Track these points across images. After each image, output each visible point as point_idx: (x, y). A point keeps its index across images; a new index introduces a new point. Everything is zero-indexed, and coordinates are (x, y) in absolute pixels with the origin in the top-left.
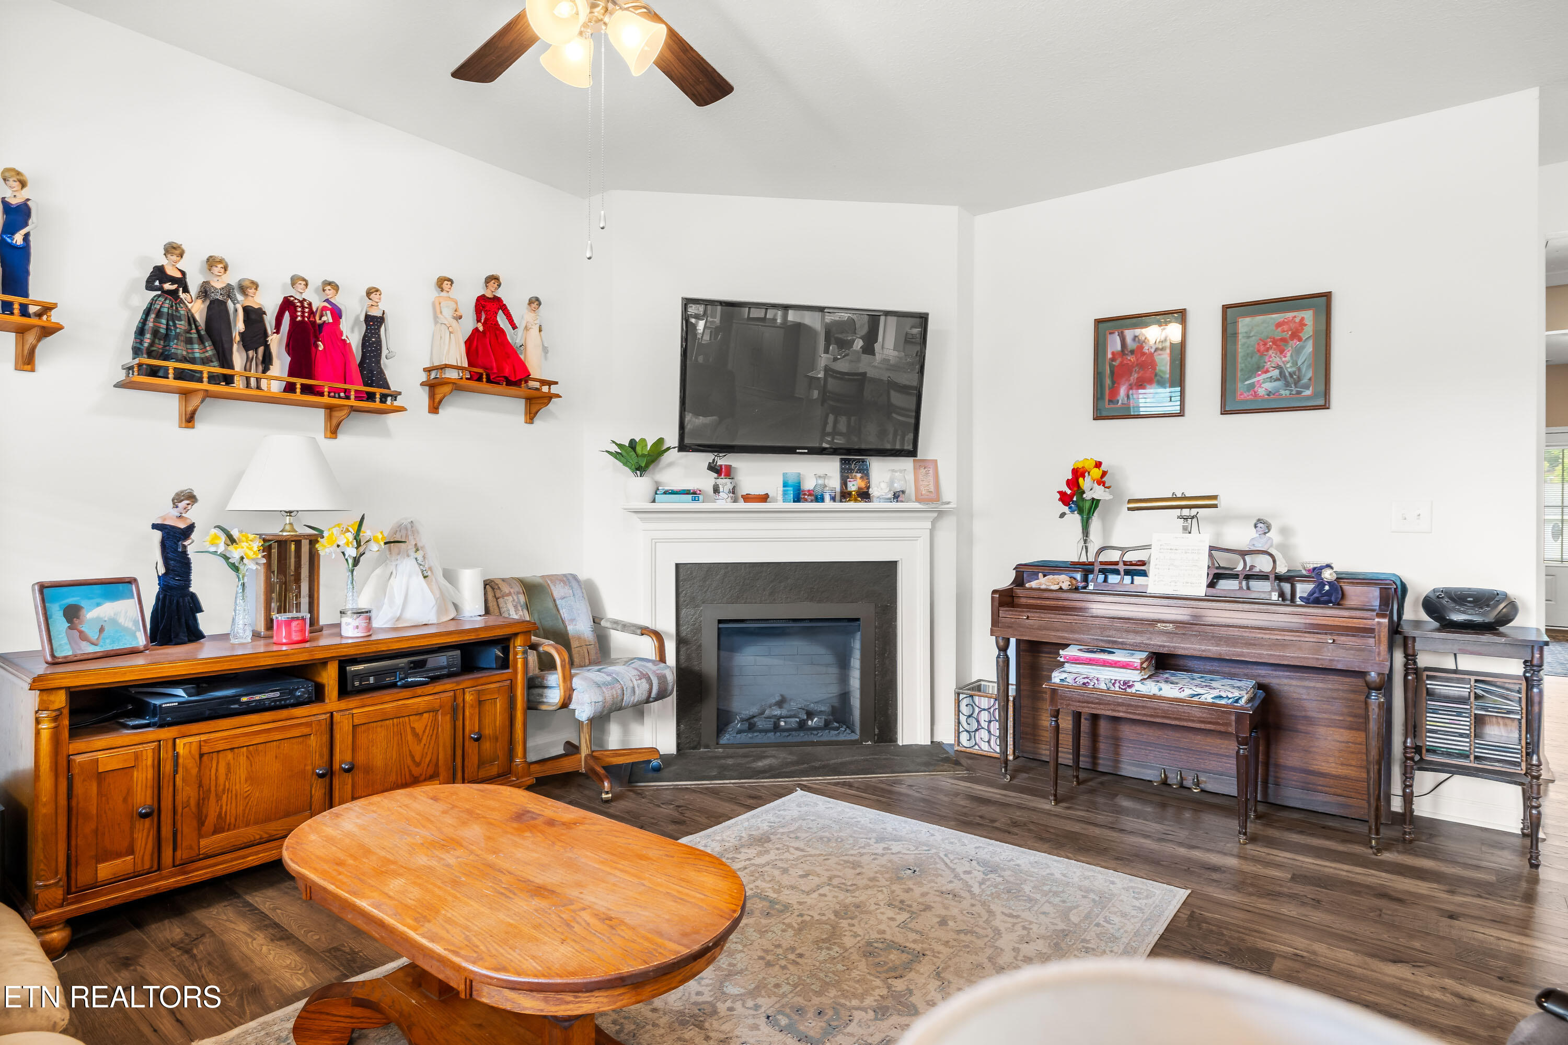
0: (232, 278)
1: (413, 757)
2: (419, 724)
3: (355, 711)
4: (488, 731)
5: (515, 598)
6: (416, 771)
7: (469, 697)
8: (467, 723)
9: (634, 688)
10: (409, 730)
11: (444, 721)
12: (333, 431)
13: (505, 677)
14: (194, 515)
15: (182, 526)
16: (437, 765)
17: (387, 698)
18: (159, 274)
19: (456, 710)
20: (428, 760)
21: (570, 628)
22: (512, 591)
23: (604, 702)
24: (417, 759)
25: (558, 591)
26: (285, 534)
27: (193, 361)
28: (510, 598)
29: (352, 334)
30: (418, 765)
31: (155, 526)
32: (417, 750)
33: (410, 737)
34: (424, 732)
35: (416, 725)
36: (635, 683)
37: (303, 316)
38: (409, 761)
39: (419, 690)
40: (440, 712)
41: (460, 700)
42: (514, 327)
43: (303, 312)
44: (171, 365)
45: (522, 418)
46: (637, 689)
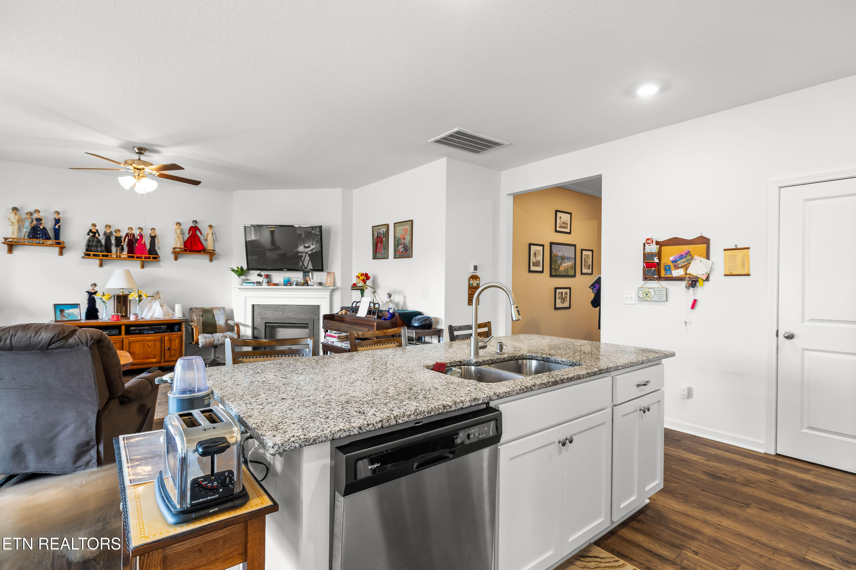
0: (112, 229)
1: (148, 352)
2: (150, 344)
3: (130, 338)
4: (173, 348)
5: (197, 313)
6: (149, 356)
7: (166, 338)
8: (166, 345)
9: (219, 339)
10: (146, 345)
11: (158, 344)
12: (143, 267)
13: (179, 334)
14: (96, 289)
15: (93, 291)
16: (155, 355)
17: (140, 336)
18: (91, 231)
19: (162, 341)
20: (152, 353)
21: (217, 323)
22: (197, 311)
23: (206, 342)
24: (149, 352)
25: (215, 312)
26: (121, 294)
27: (98, 252)
28: (195, 313)
29: (147, 241)
30: (149, 354)
31: (87, 292)
32: (149, 351)
33: (147, 347)
34: (151, 346)
35: (148, 344)
36: (220, 338)
37: (131, 238)
38: (147, 353)
39: (150, 335)
40: (156, 341)
41: (163, 338)
42: (201, 234)
43: (131, 237)
44: (92, 253)
45: (208, 260)
46: (220, 340)
